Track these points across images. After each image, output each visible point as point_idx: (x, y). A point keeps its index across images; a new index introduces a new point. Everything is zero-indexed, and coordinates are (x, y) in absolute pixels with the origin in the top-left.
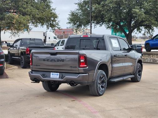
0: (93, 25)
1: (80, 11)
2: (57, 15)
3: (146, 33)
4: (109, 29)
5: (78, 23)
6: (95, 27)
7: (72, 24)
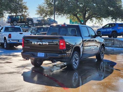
0: (56, 16)
1: (46, 5)
2: (28, 7)
3: (97, 23)
4: (68, 19)
5: (44, 14)
6: (58, 17)
7: (39, 15)
